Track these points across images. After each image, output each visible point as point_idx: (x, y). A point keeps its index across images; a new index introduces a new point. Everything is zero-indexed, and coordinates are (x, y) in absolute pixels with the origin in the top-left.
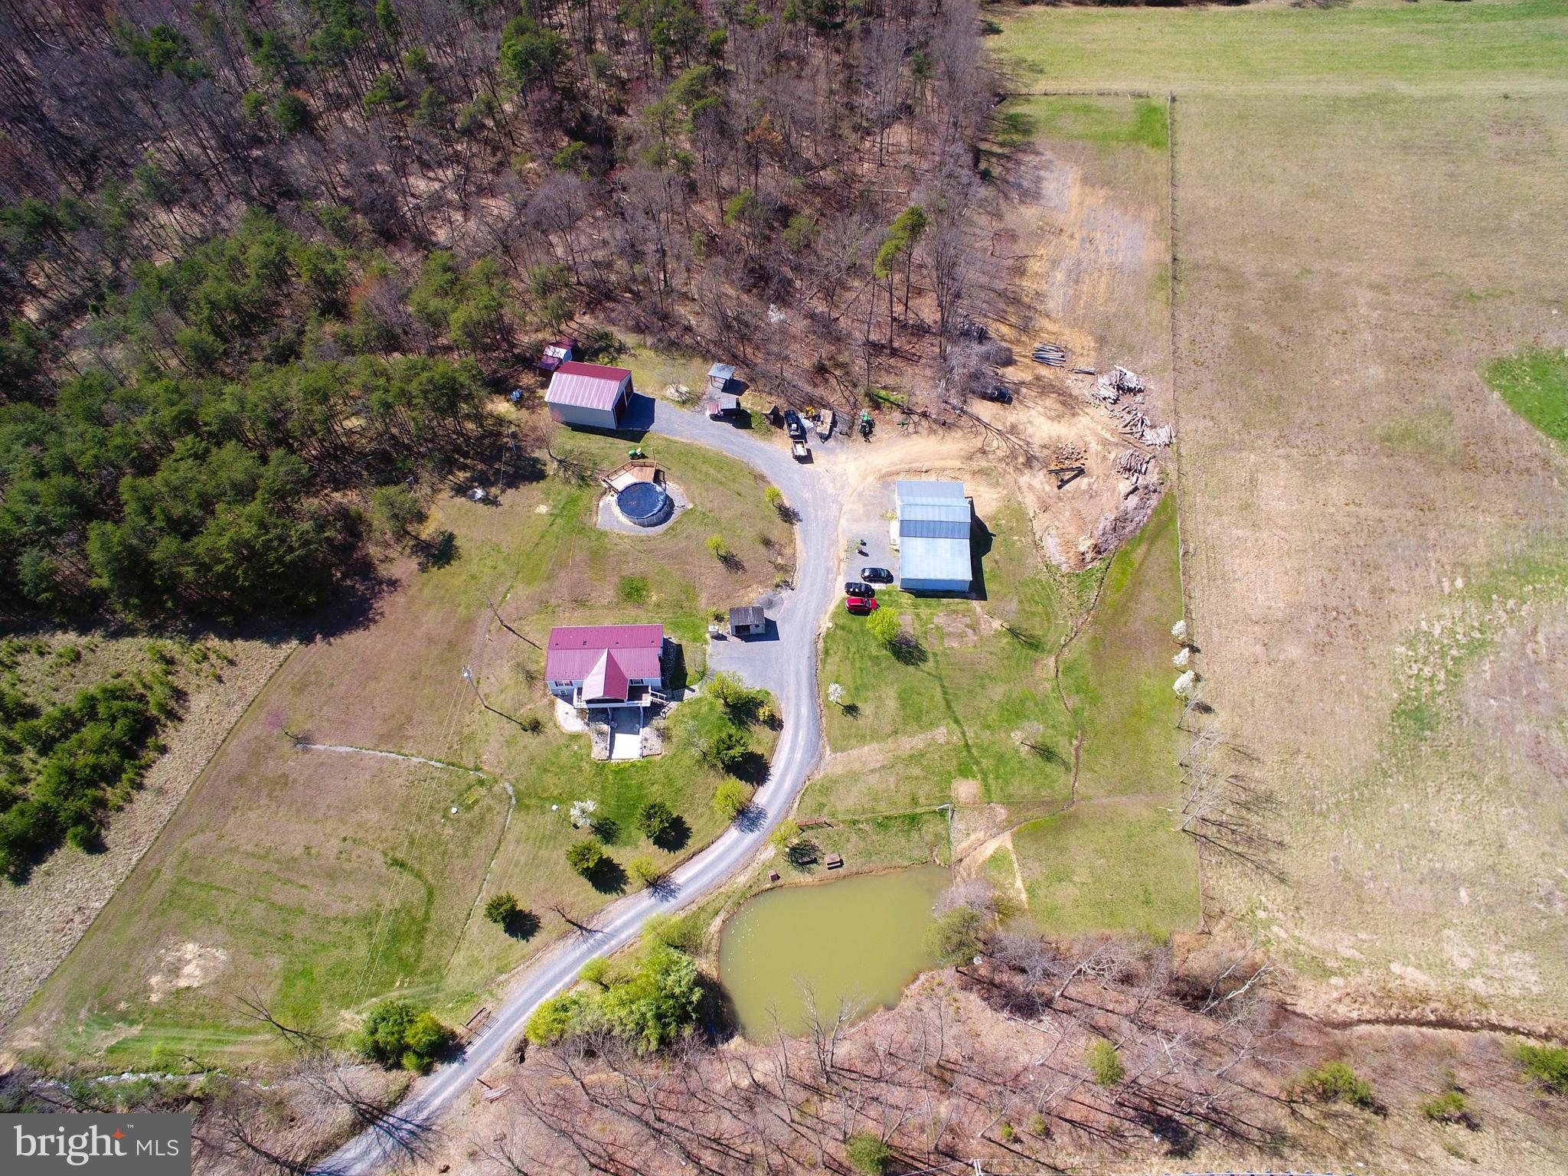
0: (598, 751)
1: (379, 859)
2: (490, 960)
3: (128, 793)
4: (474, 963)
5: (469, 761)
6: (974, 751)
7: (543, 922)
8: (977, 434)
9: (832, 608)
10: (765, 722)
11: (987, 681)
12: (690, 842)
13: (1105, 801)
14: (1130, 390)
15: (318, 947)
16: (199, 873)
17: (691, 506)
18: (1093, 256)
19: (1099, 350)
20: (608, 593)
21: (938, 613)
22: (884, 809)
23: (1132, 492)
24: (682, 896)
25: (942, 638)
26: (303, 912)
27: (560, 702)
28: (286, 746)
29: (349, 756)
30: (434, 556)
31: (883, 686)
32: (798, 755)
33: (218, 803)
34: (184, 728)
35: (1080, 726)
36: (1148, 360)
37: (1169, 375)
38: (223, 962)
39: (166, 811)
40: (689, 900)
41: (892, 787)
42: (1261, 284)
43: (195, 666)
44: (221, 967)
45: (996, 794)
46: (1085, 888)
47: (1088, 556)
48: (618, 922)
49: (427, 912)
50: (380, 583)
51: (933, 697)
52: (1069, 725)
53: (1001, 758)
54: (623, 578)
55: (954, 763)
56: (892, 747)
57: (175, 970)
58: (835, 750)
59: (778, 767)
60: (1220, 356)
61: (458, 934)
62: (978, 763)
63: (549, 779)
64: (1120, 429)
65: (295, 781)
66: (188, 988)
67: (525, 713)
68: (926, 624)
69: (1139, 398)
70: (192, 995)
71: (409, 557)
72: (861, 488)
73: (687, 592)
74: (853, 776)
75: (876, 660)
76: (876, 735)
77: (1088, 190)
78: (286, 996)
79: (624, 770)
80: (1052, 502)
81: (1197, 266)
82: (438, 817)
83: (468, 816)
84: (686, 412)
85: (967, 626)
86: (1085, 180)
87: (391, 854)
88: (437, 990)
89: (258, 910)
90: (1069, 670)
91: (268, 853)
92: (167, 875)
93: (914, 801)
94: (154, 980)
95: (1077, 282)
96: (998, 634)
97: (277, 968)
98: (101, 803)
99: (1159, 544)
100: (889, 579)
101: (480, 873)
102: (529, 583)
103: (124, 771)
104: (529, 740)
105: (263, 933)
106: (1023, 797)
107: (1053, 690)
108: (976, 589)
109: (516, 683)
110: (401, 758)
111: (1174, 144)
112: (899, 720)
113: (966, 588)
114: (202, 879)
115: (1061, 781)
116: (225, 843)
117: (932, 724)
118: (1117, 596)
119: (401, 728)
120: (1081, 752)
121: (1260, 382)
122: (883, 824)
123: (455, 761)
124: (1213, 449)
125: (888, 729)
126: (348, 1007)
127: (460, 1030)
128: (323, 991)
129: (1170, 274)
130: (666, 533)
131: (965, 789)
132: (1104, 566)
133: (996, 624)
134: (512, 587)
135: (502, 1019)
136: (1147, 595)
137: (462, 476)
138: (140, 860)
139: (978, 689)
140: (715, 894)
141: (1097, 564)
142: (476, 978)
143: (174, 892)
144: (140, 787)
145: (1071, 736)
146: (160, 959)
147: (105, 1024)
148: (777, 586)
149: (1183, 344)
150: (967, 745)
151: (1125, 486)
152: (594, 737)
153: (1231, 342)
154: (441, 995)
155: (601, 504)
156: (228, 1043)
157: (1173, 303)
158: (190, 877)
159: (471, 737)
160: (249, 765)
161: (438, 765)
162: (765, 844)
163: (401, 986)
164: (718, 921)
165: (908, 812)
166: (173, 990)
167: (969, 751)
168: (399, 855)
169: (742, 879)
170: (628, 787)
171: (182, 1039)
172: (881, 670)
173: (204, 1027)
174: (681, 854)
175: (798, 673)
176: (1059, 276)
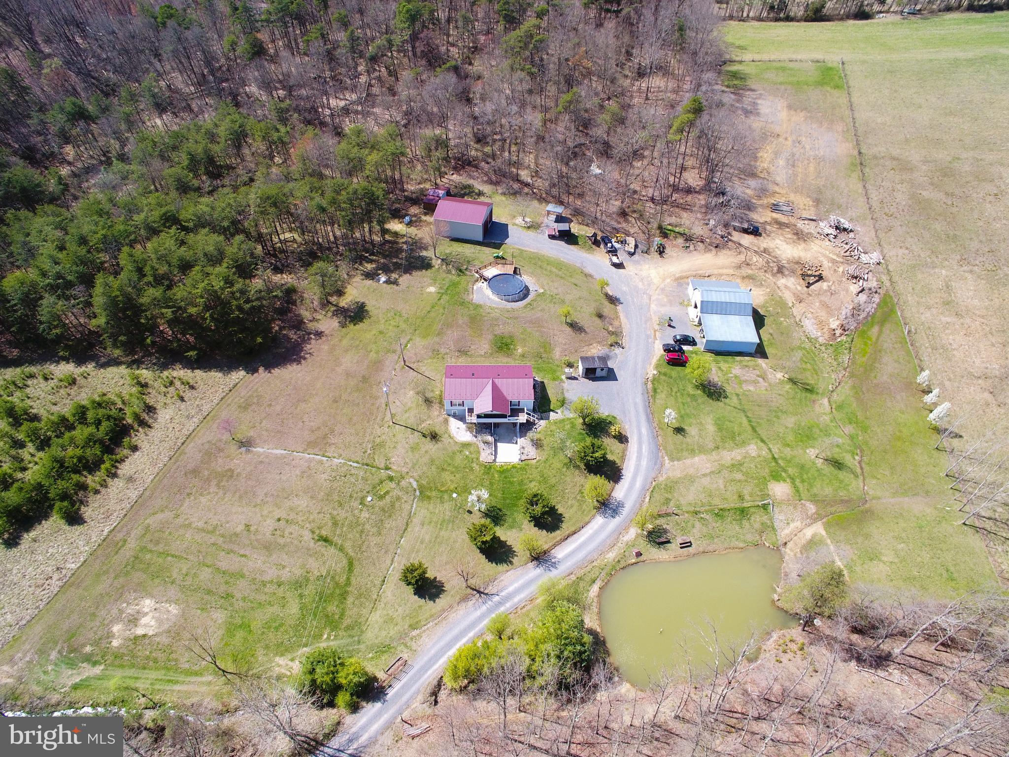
0: (485, 456)
1: (307, 535)
2: (403, 618)
3: (105, 480)
4: (389, 620)
5: (380, 462)
6: (780, 462)
7: (447, 587)
8: (740, 253)
9: (654, 361)
10: (614, 437)
11: (780, 414)
12: (564, 525)
13: (892, 500)
14: (845, 230)
15: (255, 605)
16: (158, 543)
17: (542, 291)
18: (802, 151)
19: (817, 206)
20: (483, 346)
21: (735, 368)
22: (717, 502)
23: (861, 292)
24: (562, 568)
25: (741, 384)
26: (243, 576)
27: (452, 420)
28: (233, 449)
29: (283, 457)
30: (350, 317)
31: (702, 416)
32: (644, 463)
33: (176, 490)
34: (152, 433)
35: (858, 448)
36: (851, 213)
37: (869, 222)
38: (176, 616)
39: (133, 495)
40: (568, 571)
41: (722, 487)
42: (924, 167)
43: (163, 389)
44: (173, 619)
45: (804, 494)
46: (894, 566)
47: (838, 332)
48: (511, 589)
49: (348, 579)
50: (310, 334)
51: (741, 423)
52: (849, 445)
53: (802, 467)
54: (496, 336)
55: (767, 470)
56: (717, 458)
57: (134, 621)
58: (672, 459)
59: (628, 471)
60: (903, 211)
61: (375, 597)
62: (785, 471)
63: (446, 476)
64: (842, 253)
65: (239, 475)
66: (144, 636)
67: (424, 426)
68: (727, 374)
69: (851, 235)
70: (147, 642)
71: (331, 317)
72: (662, 286)
73: (544, 347)
74: (690, 479)
75: (693, 397)
76: (702, 450)
77: (792, 112)
78: (227, 645)
79: (507, 470)
80: (805, 296)
81: (875, 157)
82: (356, 504)
83: (381, 503)
84: (531, 233)
85: (758, 376)
86: (790, 107)
87: (317, 532)
88: (359, 642)
89: (205, 574)
90: (840, 407)
91: (215, 528)
92: (132, 544)
93: (741, 497)
94: (116, 628)
95: (793, 166)
96: (781, 382)
97: (220, 621)
98: (83, 487)
99: (887, 326)
100: (693, 343)
101: (392, 548)
102: (424, 337)
103: (104, 462)
104: (429, 446)
105: (209, 592)
106: (826, 496)
107: (832, 421)
108: (760, 351)
109: (417, 405)
110: (325, 459)
111: (849, 87)
112: (718, 439)
113: (753, 350)
114: (160, 548)
115: (855, 486)
116: (180, 521)
117: (744, 443)
118: (864, 359)
119: (325, 437)
120: (863, 465)
121: (938, 226)
122: (720, 514)
123: (368, 462)
124: (913, 267)
125: (711, 445)
126: (282, 655)
127: (381, 675)
128: (259, 641)
129: (858, 161)
130: (526, 307)
131: (780, 490)
132: (849, 340)
133: (779, 375)
134: (411, 339)
135: (417, 667)
136: (886, 359)
137: (369, 267)
138: (110, 532)
139: (774, 419)
140: (590, 567)
141: (844, 338)
142: (392, 633)
143: (136, 558)
144: (114, 475)
145: (853, 454)
146: (121, 611)
147: (72, 664)
148: (611, 345)
149: (875, 204)
150: (774, 458)
151: (854, 288)
152: (481, 445)
153: (910, 202)
154: (362, 646)
155: (475, 287)
156: (177, 682)
157: (863, 179)
158: (150, 546)
159: (382, 445)
160: (202, 462)
161: (355, 465)
162: (626, 529)
163: (328, 638)
164: (595, 589)
165: (737, 506)
166: (132, 637)
167: (777, 462)
168: (324, 533)
169: (611, 556)
170: (511, 483)
171: (137, 678)
172: (698, 405)
173: (157, 669)
174: (558, 534)
175: (635, 404)
176: (781, 162)
